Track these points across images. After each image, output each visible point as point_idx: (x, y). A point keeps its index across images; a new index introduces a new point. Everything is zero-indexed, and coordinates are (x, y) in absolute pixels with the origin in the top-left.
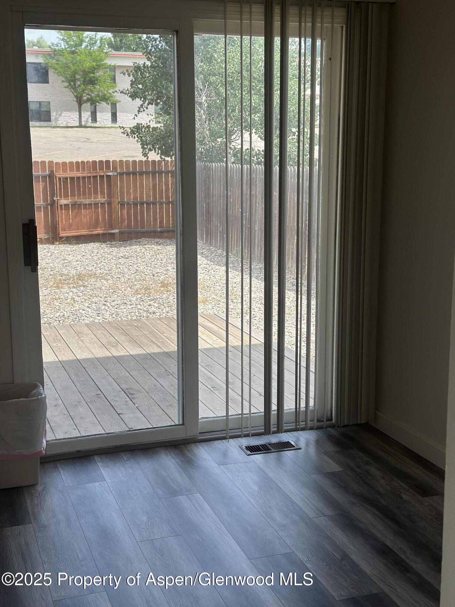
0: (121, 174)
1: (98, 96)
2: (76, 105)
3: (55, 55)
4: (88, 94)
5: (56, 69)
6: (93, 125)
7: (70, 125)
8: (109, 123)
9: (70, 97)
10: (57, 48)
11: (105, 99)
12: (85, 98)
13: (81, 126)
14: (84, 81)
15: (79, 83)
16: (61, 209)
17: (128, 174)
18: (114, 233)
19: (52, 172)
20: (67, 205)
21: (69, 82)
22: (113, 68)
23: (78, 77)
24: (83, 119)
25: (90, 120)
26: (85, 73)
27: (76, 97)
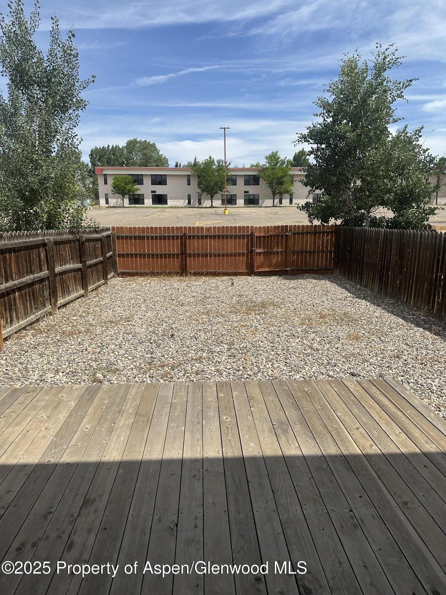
0: (294, 234)
1: (284, 190)
2: (272, 195)
3: (263, 170)
4: (279, 190)
5: (263, 178)
6: (280, 206)
7: (268, 206)
8: (288, 205)
9: (269, 191)
10: (265, 167)
11: (287, 192)
12: (277, 192)
13: (274, 206)
14: (277, 183)
15: (274, 184)
16: (257, 255)
17: (299, 234)
18: (287, 270)
19: (252, 233)
20: (260, 253)
21: (269, 184)
22: (293, 176)
23: (274, 181)
24: (275, 203)
25: (278, 203)
26: (278, 179)
27: (272, 191)
